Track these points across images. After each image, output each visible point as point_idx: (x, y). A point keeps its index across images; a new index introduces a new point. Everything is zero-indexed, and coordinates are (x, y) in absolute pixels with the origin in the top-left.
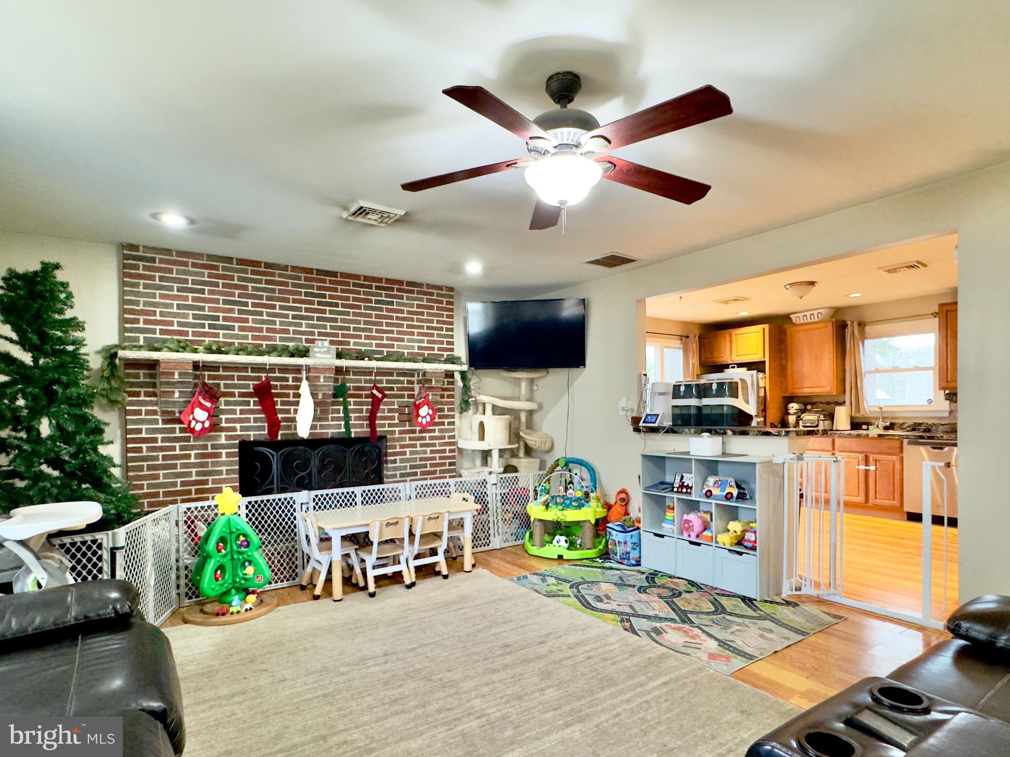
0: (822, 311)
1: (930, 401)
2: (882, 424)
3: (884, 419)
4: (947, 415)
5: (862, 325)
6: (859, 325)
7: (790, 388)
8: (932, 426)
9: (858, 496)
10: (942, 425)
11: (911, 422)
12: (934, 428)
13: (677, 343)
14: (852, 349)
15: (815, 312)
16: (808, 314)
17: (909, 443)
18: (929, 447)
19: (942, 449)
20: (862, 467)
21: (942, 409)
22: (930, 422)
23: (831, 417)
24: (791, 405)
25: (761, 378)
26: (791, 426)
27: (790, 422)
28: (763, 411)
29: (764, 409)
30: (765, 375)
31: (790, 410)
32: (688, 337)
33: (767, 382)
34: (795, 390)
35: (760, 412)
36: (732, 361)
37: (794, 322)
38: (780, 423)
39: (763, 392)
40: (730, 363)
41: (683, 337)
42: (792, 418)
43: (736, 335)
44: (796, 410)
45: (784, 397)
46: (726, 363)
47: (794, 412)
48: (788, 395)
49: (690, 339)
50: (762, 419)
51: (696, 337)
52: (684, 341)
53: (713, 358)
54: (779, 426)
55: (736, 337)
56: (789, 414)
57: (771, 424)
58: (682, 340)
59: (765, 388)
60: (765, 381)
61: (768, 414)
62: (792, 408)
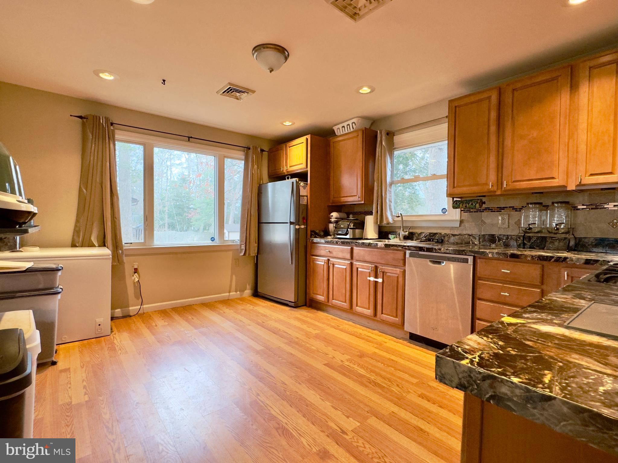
0: (354, 120)
1: (444, 210)
2: (402, 233)
3: (404, 228)
4: (457, 225)
5: (390, 134)
6: (388, 134)
7: (332, 198)
8: (444, 237)
9: (369, 309)
10: (454, 235)
11: (427, 232)
12: (446, 239)
13: (241, 154)
14: (380, 158)
15: (350, 122)
16: (345, 124)
17: (411, 255)
18: (428, 260)
19: (439, 263)
20: (372, 279)
21: (454, 218)
22: (443, 232)
23: (361, 225)
24: (332, 214)
25: (303, 187)
26: (331, 234)
27: (330, 230)
28: (304, 218)
29: (305, 217)
30: (307, 184)
31: (331, 218)
32: (249, 149)
33: (309, 191)
34: (335, 199)
35: (301, 219)
36: (287, 172)
37: (337, 134)
38: (323, 231)
39: (306, 201)
40: (286, 174)
41: (246, 148)
42: (331, 226)
43: (289, 147)
44: (336, 218)
45: (329, 206)
46: (284, 174)
47: (334, 221)
48: (330, 204)
49: (251, 151)
50: (303, 227)
51: (259, 150)
52: (246, 152)
53: (276, 170)
54: (322, 234)
55: (290, 149)
56: (331, 222)
57: (311, 231)
58: (244, 151)
59: (307, 196)
60: (307, 190)
61: (309, 222)
62: (332, 217)
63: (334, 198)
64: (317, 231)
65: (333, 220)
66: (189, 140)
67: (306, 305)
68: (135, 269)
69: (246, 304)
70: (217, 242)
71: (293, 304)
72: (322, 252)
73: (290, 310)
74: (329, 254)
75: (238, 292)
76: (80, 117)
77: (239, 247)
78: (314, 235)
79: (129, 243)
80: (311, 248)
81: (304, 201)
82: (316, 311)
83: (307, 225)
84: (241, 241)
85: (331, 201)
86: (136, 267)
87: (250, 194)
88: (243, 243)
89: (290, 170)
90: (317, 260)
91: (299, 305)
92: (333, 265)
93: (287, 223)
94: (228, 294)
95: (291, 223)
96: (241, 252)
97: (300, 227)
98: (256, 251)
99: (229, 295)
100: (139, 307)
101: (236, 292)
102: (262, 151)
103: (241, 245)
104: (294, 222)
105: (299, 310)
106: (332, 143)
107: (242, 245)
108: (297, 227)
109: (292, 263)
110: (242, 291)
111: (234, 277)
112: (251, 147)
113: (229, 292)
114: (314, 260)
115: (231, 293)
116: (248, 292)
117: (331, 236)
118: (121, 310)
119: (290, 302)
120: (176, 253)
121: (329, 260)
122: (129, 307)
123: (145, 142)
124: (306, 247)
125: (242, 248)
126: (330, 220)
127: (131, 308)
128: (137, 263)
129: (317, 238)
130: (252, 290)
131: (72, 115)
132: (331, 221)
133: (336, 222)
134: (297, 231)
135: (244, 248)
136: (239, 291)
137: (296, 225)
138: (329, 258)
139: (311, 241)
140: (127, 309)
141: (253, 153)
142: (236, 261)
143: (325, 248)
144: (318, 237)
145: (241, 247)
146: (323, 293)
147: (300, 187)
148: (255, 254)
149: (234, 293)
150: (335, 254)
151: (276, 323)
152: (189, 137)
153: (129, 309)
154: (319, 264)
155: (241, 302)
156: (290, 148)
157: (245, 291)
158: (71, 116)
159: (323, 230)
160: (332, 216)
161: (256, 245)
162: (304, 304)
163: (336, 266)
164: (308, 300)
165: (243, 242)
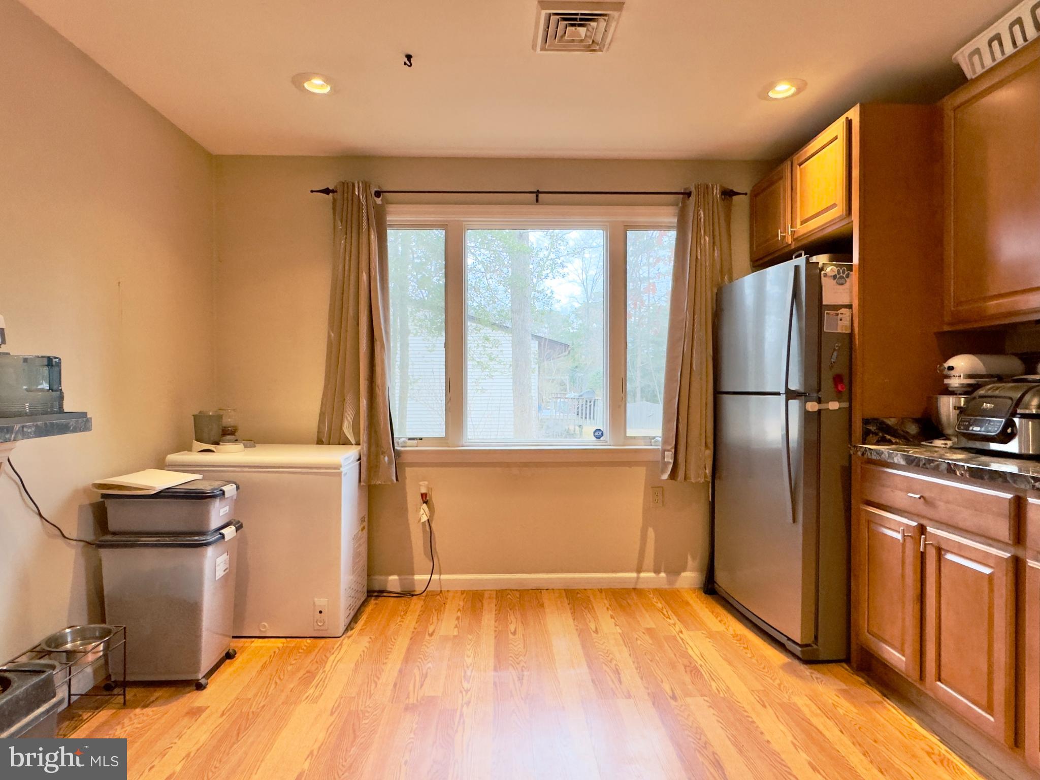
13: (669, 214)
15: (1023, 10)
16: (1001, 26)
24: (952, 362)
25: (834, 277)
26: (949, 431)
27: (944, 418)
28: (838, 379)
29: (845, 372)
30: (850, 268)
31: (948, 377)
32: (689, 194)
33: (856, 289)
34: (960, 308)
35: (828, 384)
36: (795, 240)
37: (969, 75)
38: (916, 421)
39: (846, 322)
40: (793, 247)
41: (681, 196)
42: (948, 406)
43: (800, 165)
44: (970, 376)
45: (941, 335)
46: (787, 250)
47: (963, 385)
48: (946, 328)
49: (693, 198)
50: (834, 405)
51: (717, 192)
52: (680, 205)
53: (767, 241)
54: (913, 429)
55: (801, 170)
56: (948, 391)
57: (866, 422)
58: (677, 205)
59: (850, 307)
60: (851, 286)
61: (857, 390)
62: (952, 373)
63: (959, 303)
64: (891, 422)
65: (955, 382)
66: (537, 201)
67: (847, 660)
68: (422, 495)
69: (670, 613)
70: (608, 443)
71: (798, 650)
72: (899, 498)
73: (785, 667)
74: (921, 508)
75: (663, 575)
76: (327, 191)
77: (659, 458)
78: (877, 434)
79: (417, 439)
80: (864, 478)
81: (840, 324)
82: (876, 696)
83: (850, 400)
84: (665, 441)
85: (947, 318)
86: (423, 491)
87: (689, 316)
88: (669, 448)
89: (801, 233)
90: (882, 522)
91: (821, 658)
92: (940, 551)
93: (778, 394)
94: (634, 575)
95: (791, 395)
96: (663, 472)
97: (823, 406)
98: (708, 471)
99: (638, 578)
100: (428, 577)
101: (657, 571)
102: (728, 194)
103: (664, 451)
104: (802, 390)
105: (816, 675)
106: (951, 114)
107: (666, 453)
108: (812, 406)
109: (794, 521)
110: (675, 571)
111: (651, 533)
112: (693, 189)
113: (639, 571)
114: (872, 521)
115: (643, 575)
116: (690, 577)
117: (947, 438)
118: (400, 579)
119: (789, 639)
120: (508, 465)
121: (922, 529)
122: (413, 574)
123: (447, 221)
124: (847, 474)
125: (666, 460)
126: (946, 381)
127: (417, 577)
128: (426, 483)
129: (890, 442)
130: (701, 571)
131: (314, 190)
132: (947, 386)
133: (969, 390)
134: (811, 421)
135: (671, 461)
136: (665, 572)
137: (806, 402)
138: (924, 522)
139: (859, 453)
140: (410, 577)
141: (697, 205)
142: (656, 491)
143: (910, 486)
144: (894, 440)
145: (663, 457)
146: (903, 644)
147: (824, 280)
148: (706, 476)
149: (652, 575)
150: (942, 510)
151: (712, 711)
152: (538, 193)
153: (413, 579)
154: (886, 535)
155: (660, 605)
156: (802, 166)
157: (683, 574)
158: (312, 191)
159: (918, 416)
160: (951, 368)
161: (709, 453)
162: (843, 657)
163: (949, 557)
164: (854, 647)
165: (670, 444)
